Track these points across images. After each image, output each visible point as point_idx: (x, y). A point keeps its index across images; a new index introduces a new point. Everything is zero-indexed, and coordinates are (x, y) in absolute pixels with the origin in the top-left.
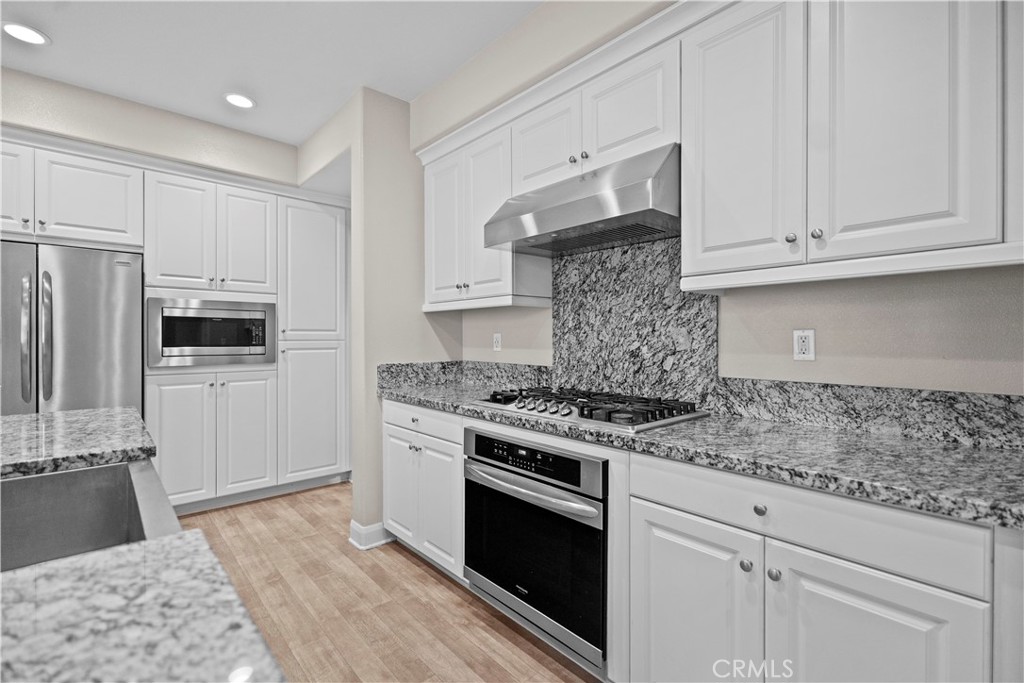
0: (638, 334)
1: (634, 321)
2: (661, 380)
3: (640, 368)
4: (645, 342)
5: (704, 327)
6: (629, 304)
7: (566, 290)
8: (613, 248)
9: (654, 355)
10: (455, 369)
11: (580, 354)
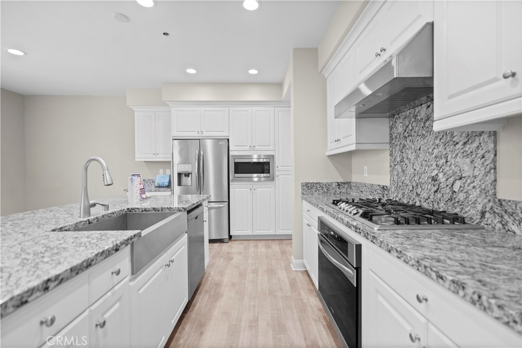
0: (437, 165)
1: (434, 155)
2: (451, 199)
3: (438, 189)
4: (441, 170)
5: (483, 157)
6: (431, 143)
7: (396, 137)
8: (421, 105)
9: (447, 180)
10: (346, 186)
11: (403, 178)
